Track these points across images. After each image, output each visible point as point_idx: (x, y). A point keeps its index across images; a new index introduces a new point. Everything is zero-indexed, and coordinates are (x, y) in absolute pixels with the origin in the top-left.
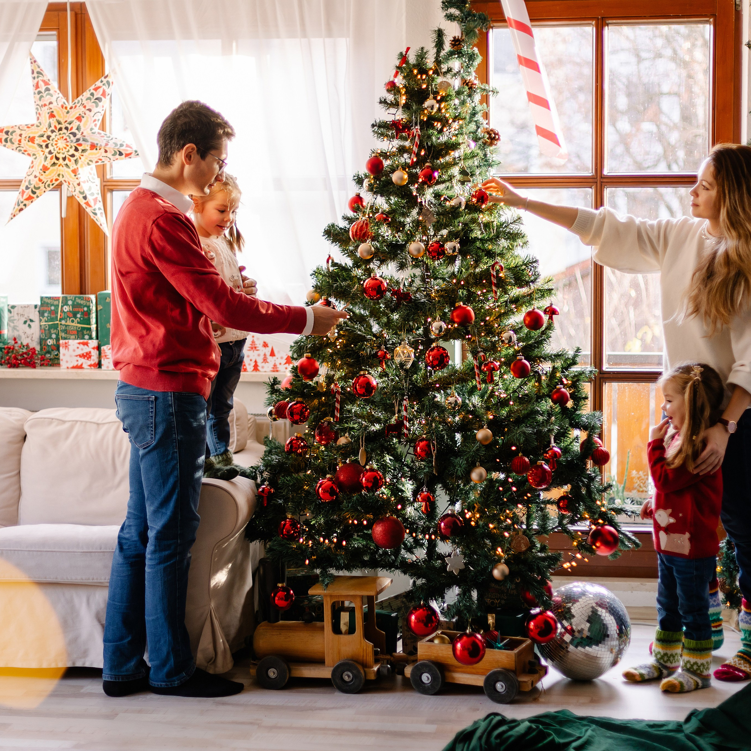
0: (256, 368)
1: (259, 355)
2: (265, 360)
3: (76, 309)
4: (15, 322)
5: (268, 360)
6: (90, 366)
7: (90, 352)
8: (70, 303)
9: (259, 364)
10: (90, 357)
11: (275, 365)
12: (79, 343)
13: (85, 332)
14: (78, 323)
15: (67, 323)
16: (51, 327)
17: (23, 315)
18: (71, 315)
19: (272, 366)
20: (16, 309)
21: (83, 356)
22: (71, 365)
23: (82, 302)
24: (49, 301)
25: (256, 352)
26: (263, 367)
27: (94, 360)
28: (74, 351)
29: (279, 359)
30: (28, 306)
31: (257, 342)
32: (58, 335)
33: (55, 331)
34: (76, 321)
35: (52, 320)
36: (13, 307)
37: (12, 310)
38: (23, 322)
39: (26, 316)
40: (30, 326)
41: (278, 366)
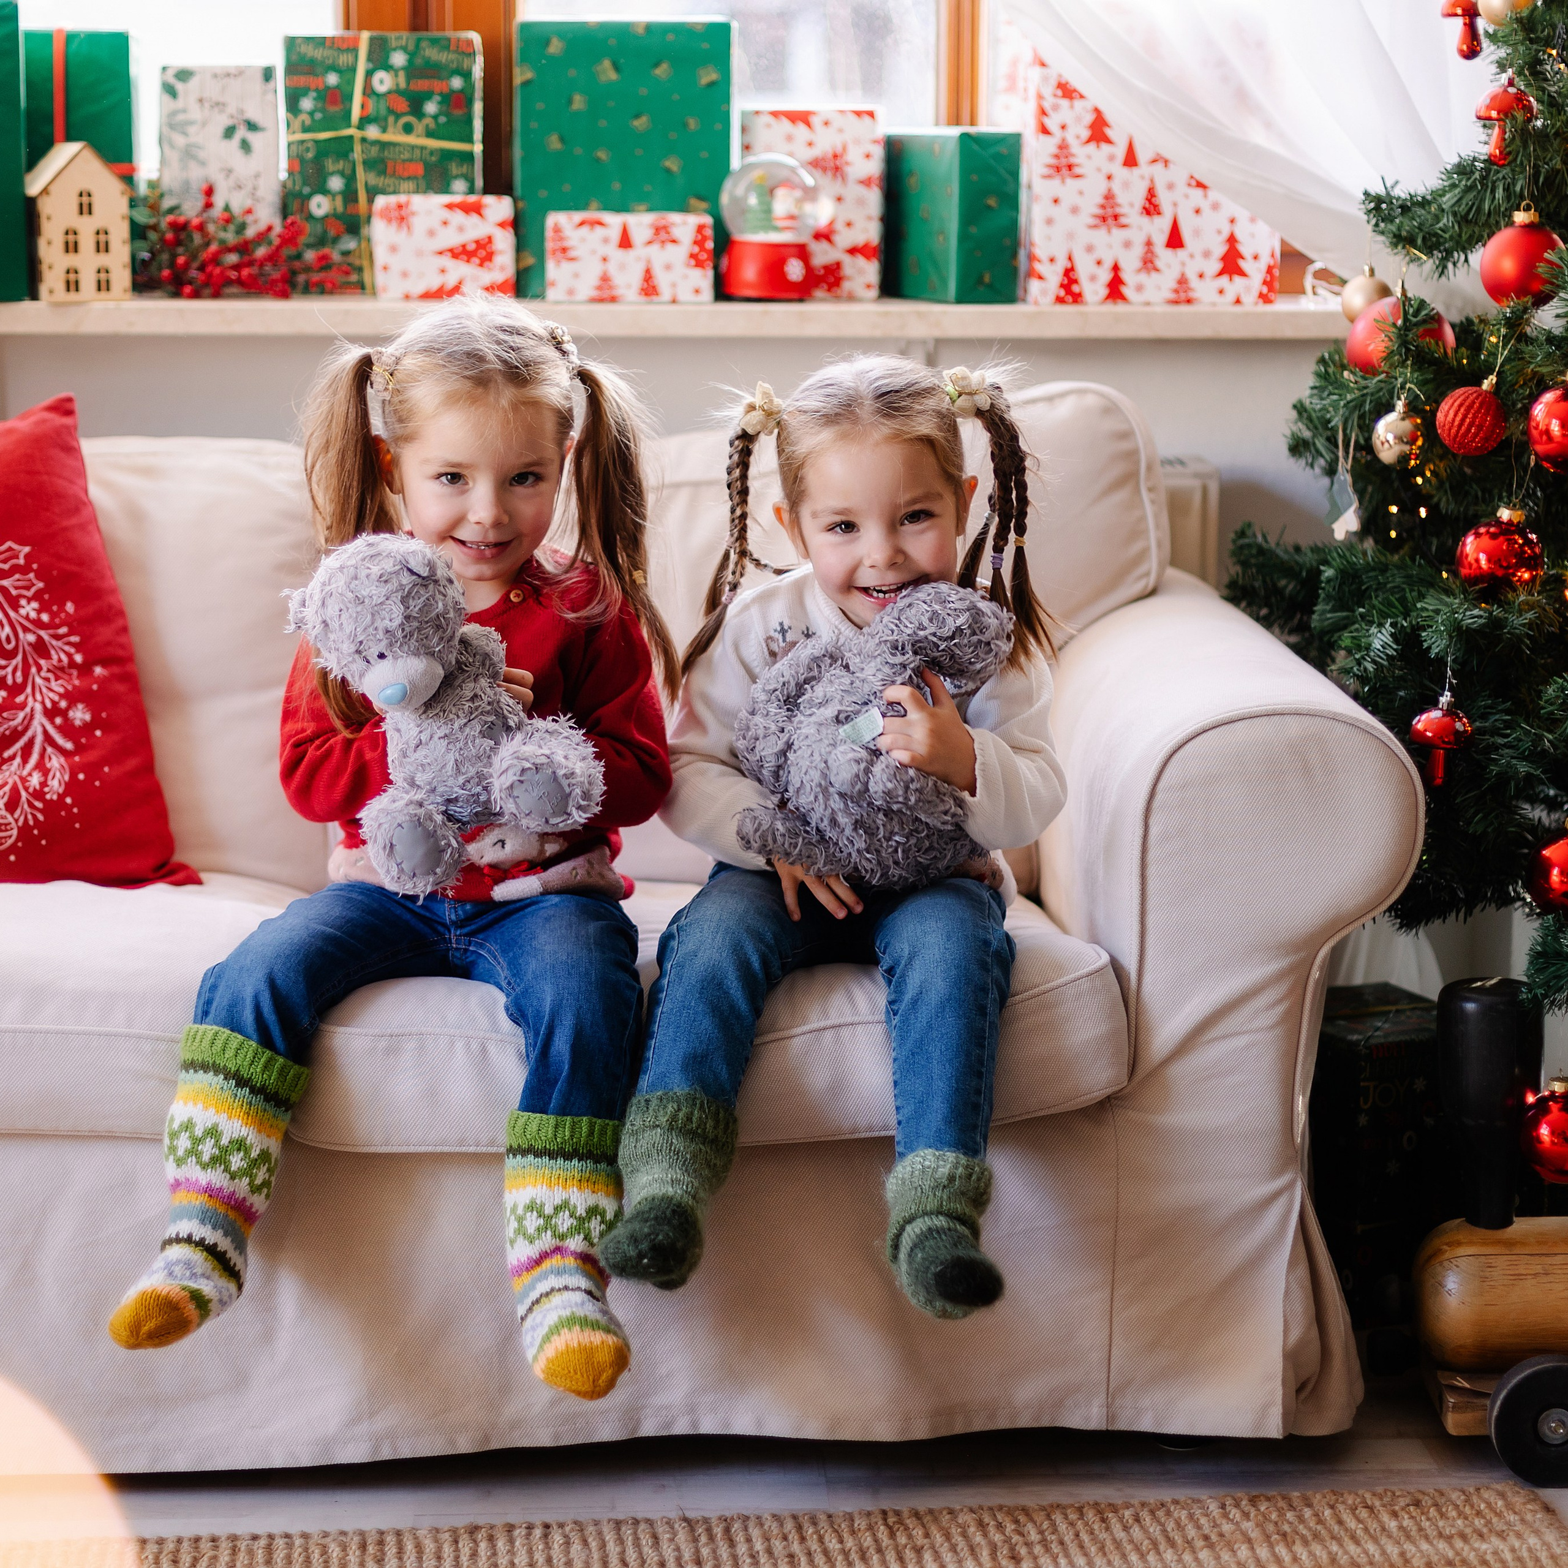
0: (1115, 289)
1: (1127, 245)
2: (1148, 263)
3: (422, 85)
4: (192, 130)
5: (1159, 264)
6: (490, 289)
7: (490, 239)
8: (398, 59)
9: (1126, 275)
10: (490, 257)
11: (1182, 281)
12: (450, 207)
13: (454, 169)
14: (430, 134)
15: (388, 137)
16: (324, 150)
17: (219, 105)
18: (403, 105)
19: (1173, 284)
20: (193, 83)
21: (461, 253)
22: (420, 288)
23: (443, 57)
24: (318, 54)
25: (1118, 234)
26: (1139, 288)
27: (502, 269)
28: (431, 233)
29: (1199, 258)
30: (239, 73)
31: (1122, 198)
32: (350, 179)
33: (341, 165)
34: (419, 127)
35: (328, 123)
36: (184, 75)
37: (179, 86)
38: (220, 130)
39: (231, 109)
40: (245, 146)
41: (1194, 282)
